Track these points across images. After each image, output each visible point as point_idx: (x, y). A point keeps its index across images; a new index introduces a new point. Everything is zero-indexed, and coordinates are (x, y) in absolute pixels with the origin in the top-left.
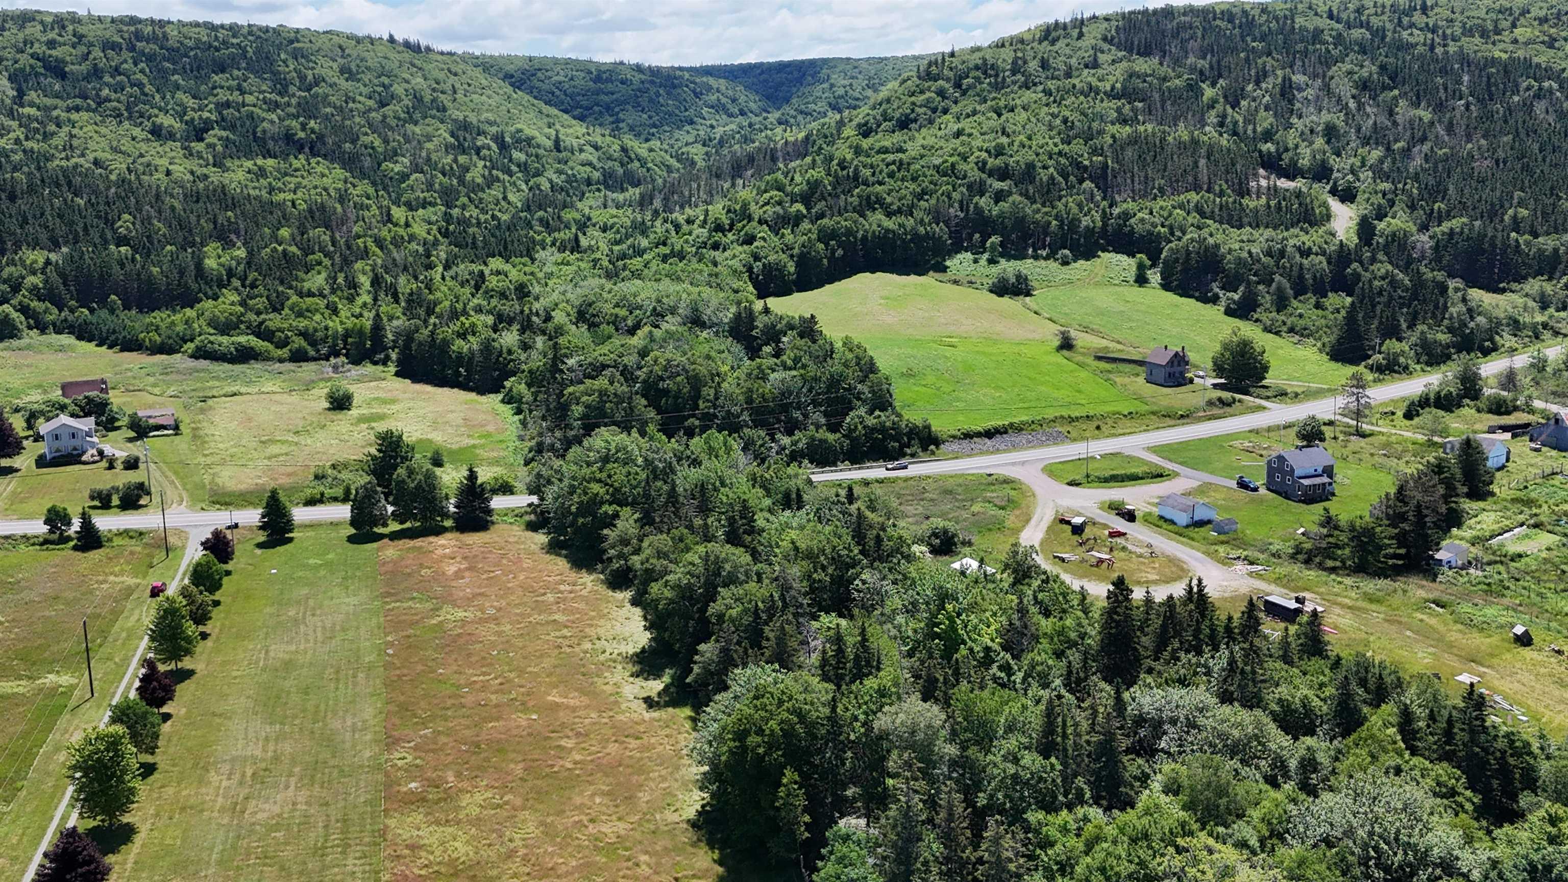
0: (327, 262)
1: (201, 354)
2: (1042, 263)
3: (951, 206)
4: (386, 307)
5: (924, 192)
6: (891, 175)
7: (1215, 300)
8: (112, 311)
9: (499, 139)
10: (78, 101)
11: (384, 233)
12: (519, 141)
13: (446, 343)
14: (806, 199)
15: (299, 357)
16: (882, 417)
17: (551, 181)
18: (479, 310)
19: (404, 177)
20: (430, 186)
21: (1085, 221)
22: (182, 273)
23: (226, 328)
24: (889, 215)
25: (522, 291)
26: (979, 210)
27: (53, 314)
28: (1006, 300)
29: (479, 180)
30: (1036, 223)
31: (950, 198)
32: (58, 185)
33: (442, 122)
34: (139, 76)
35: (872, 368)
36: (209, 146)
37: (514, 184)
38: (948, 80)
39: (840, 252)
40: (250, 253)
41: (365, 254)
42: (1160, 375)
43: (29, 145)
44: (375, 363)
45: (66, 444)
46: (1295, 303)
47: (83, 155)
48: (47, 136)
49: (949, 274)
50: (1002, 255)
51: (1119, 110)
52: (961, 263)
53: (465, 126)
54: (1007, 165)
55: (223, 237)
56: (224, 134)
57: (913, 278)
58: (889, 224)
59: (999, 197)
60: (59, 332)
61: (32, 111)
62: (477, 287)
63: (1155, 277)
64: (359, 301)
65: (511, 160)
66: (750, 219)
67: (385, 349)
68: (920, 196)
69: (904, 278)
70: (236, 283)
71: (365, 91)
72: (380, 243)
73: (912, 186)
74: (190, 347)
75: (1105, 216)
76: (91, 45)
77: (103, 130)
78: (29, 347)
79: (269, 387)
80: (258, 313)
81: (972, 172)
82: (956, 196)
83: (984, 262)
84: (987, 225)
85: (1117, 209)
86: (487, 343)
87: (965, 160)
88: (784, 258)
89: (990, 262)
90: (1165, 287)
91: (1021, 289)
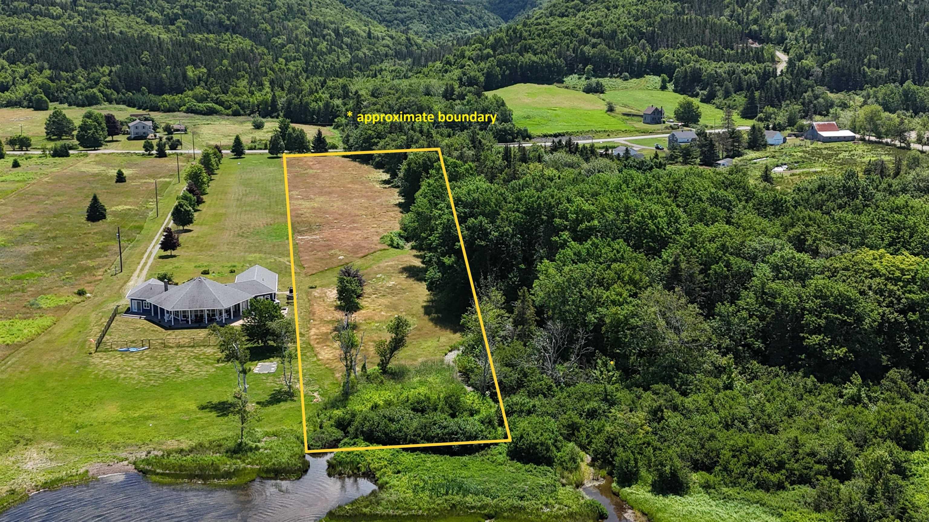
0: (247, 76)
1: (189, 111)
2: (614, 79)
3: (568, 50)
4: (278, 93)
5: (555, 44)
6: (539, 36)
7: (696, 95)
8: (144, 94)
9: (336, 32)
11: (274, 66)
12: (348, 33)
13: (307, 104)
14: (494, 47)
15: (235, 113)
16: (506, 126)
17: (365, 54)
18: (323, 93)
19: (284, 45)
20: (297, 51)
21: (638, 59)
22: (176, 78)
23: (200, 101)
24: (535, 55)
25: (344, 87)
26: (583, 53)
27: (115, 95)
28: (590, 95)
29: (324, 50)
30: (612, 59)
31: (568, 47)
32: (109, 39)
33: (304, 20)
36: (178, 27)
37: (344, 54)
39: (508, 72)
40: (209, 70)
41: (266, 74)
42: (650, 119)
44: (272, 117)
45: (141, 131)
46: (735, 95)
47: (113, 30)
48: (93, 20)
49: (565, 84)
50: (593, 76)
51: (675, 8)
52: (571, 79)
53: (317, 23)
54: (601, 31)
55: (194, 63)
56: (186, 21)
57: (546, 86)
58: (534, 58)
59: (594, 46)
60: (117, 103)
61: (82, 8)
62: (323, 87)
63: (671, 86)
64: (264, 92)
65: (342, 42)
66: (464, 57)
67: (277, 111)
68: (553, 46)
69: (541, 86)
70: (203, 84)
72: (272, 69)
73: (549, 41)
74: (184, 108)
75: (649, 57)
77: (122, 19)
79: (223, 122)
80: (216, 94)
81: (582, 34)
82: (571, 46)
83: (583, 79)
84: (586, 60)
85: (656, 53)
86: (327, 105)
87: (580, 28)
88: (479, 74)
89: (587, 79)
90: (675, 91)
91: (598, 90)
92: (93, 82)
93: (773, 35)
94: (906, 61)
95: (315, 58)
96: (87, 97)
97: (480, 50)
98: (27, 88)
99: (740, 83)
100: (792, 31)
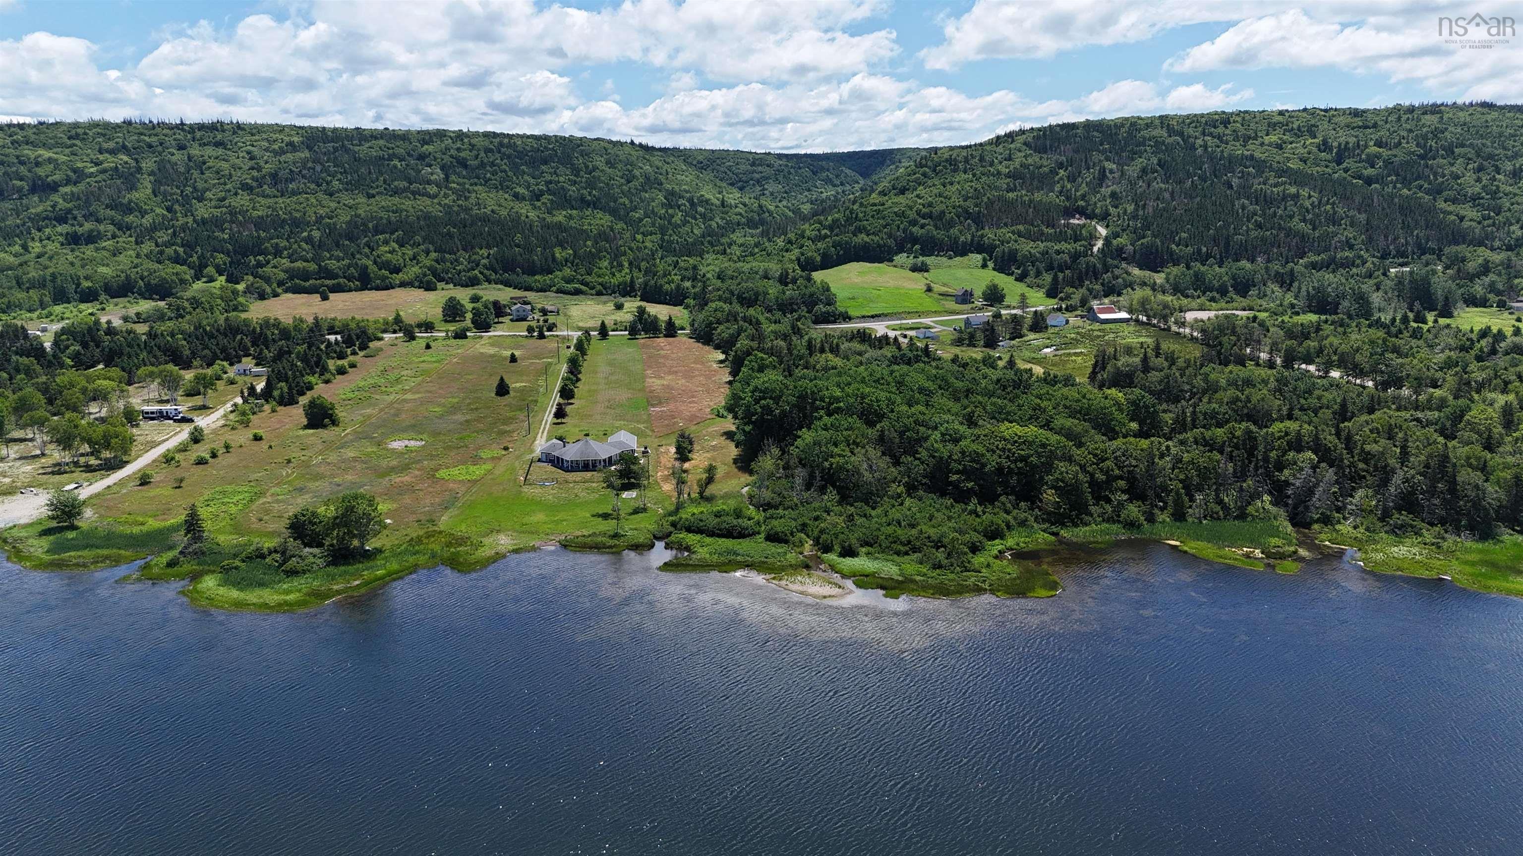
0: (608, 256)
1: (559, 291)
2: (939, 258)
3: (898, 231)
4: (636, 274)
5: (887, 225)
6: (873, 217)
7: (1012, 274)
8: (518, 275)
9: (691, 201)
10: (476, 180)
11: (633, 245)
12: (702, 202)
13: (661, 286)
14: (831, 228)
15: (599, 294)
16: (830, 308)
17: (717, 223)
18: (676, 275)
19: (641, 220)
20: (653, 225)
21: (962, 239)
22: (546, 260)
23: (568, 281)
24: (868, 235)
25: (695, 268)
26: (912, 233)
27: (493, 277)
28: (915, 274)
29: (679, 222)
30: (939, 239)
31: (899, 228)
32: (485, 221)
33: (660, 191)
34: (504, 167)
35: (828, 289)
36: (543, 203)
37: (697, 225)
38: (930, 168)
39: (842, 252)
40: (575, 252)
41: (625, 254)
42: (960, 299)
43: (460, 202)
44: (631, 297)
45: (522, 314)
46: (1045, 274)
47: (485, 208)
48: (467, 198)
49: (894, 263)
50: (921, 254)
51: (1008, 184)
52: (900, 258)
53: (672, 193)
54: (931, 212)
55: (561, 244)
56: (550, 197)
57: (876, 265)
58: (866, 239)
59: (922, 227)
60: (496, 284)
61: (455, 185)
62: (675, 267)
63: (991, 264)
64: (624, 272)
65: (696, 212)
66: (804, 237)
67: (635, 291)
68: (885, 227)
69: (872, 264)
70: (569, 265)
71: (619, 174)
72: (631, 249)
73: (881, 221)
74: (554, 289)
75: (973, 236)
76: (479, 150)
77: (491, 196)
78: (486, 289)
79: (589, 303)
80: (582, 275)
81: (912, 215)
82: (902, 226)
83: (911, 258)
84: (915, 240)
85: (980, 233)
86: (678, 286)
87: (911, 208)
88: (815, 255)
89: (914, 257)
90: (994, 269)
91: (922, 269)
92: (474, 264)
93: (1097, 211)
94: (1215, 240)
95: (670, 232)
96: (469, 278)
97: (819, 230)
98: (416, 269)
99: (1051, 263)
100: (1116, 207)
